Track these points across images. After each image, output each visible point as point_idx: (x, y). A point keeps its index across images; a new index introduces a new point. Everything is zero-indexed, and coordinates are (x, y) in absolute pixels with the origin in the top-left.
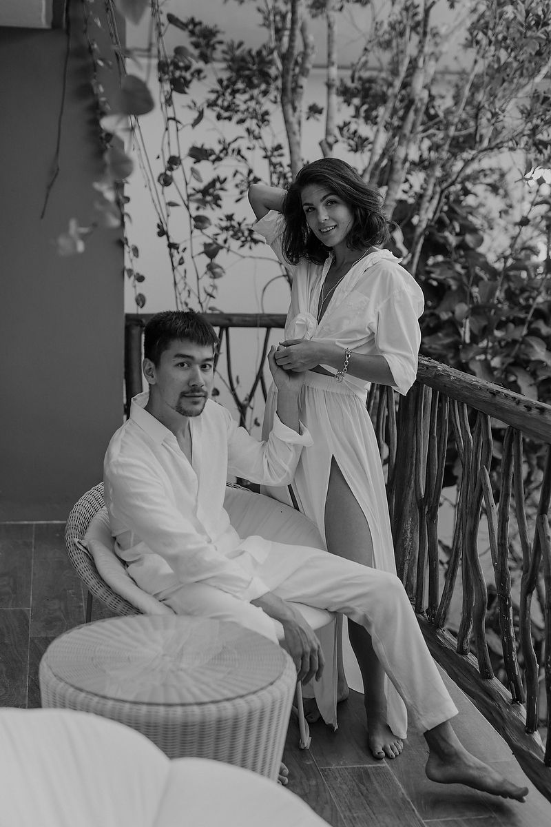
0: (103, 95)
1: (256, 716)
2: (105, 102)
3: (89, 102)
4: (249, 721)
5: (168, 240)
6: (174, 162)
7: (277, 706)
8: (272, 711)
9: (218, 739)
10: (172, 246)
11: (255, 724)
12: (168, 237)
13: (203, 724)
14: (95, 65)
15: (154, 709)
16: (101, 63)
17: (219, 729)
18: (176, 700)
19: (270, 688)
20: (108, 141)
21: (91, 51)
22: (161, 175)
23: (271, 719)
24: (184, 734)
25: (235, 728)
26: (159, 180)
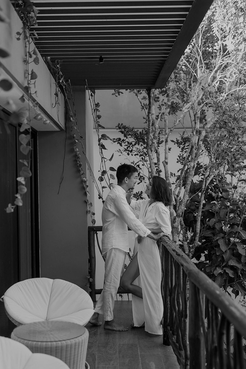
0: (78, 151)
1: (77, 344)
2: (79, 154)
3: (74, 154)
4: (75, 346)
5: (102, 200)
6: (104, 172)
7: (83, 341)
8: (82, 343)
9: (66, 351)
10: (103, 202)
11: (77, 347)
12: (102, 199)
13: (62, 347)
14: (75, 142)
15: (47, 343)
16: (77, 141)
17: (67, 348)
18: (49, 340)
19: (81, 337)
20: (80, 167)
21: (74, 137)
22: (100, 177)
23: (82, 346)
24: (56, 350)
25: (71, 348)
26: (99, 179)
